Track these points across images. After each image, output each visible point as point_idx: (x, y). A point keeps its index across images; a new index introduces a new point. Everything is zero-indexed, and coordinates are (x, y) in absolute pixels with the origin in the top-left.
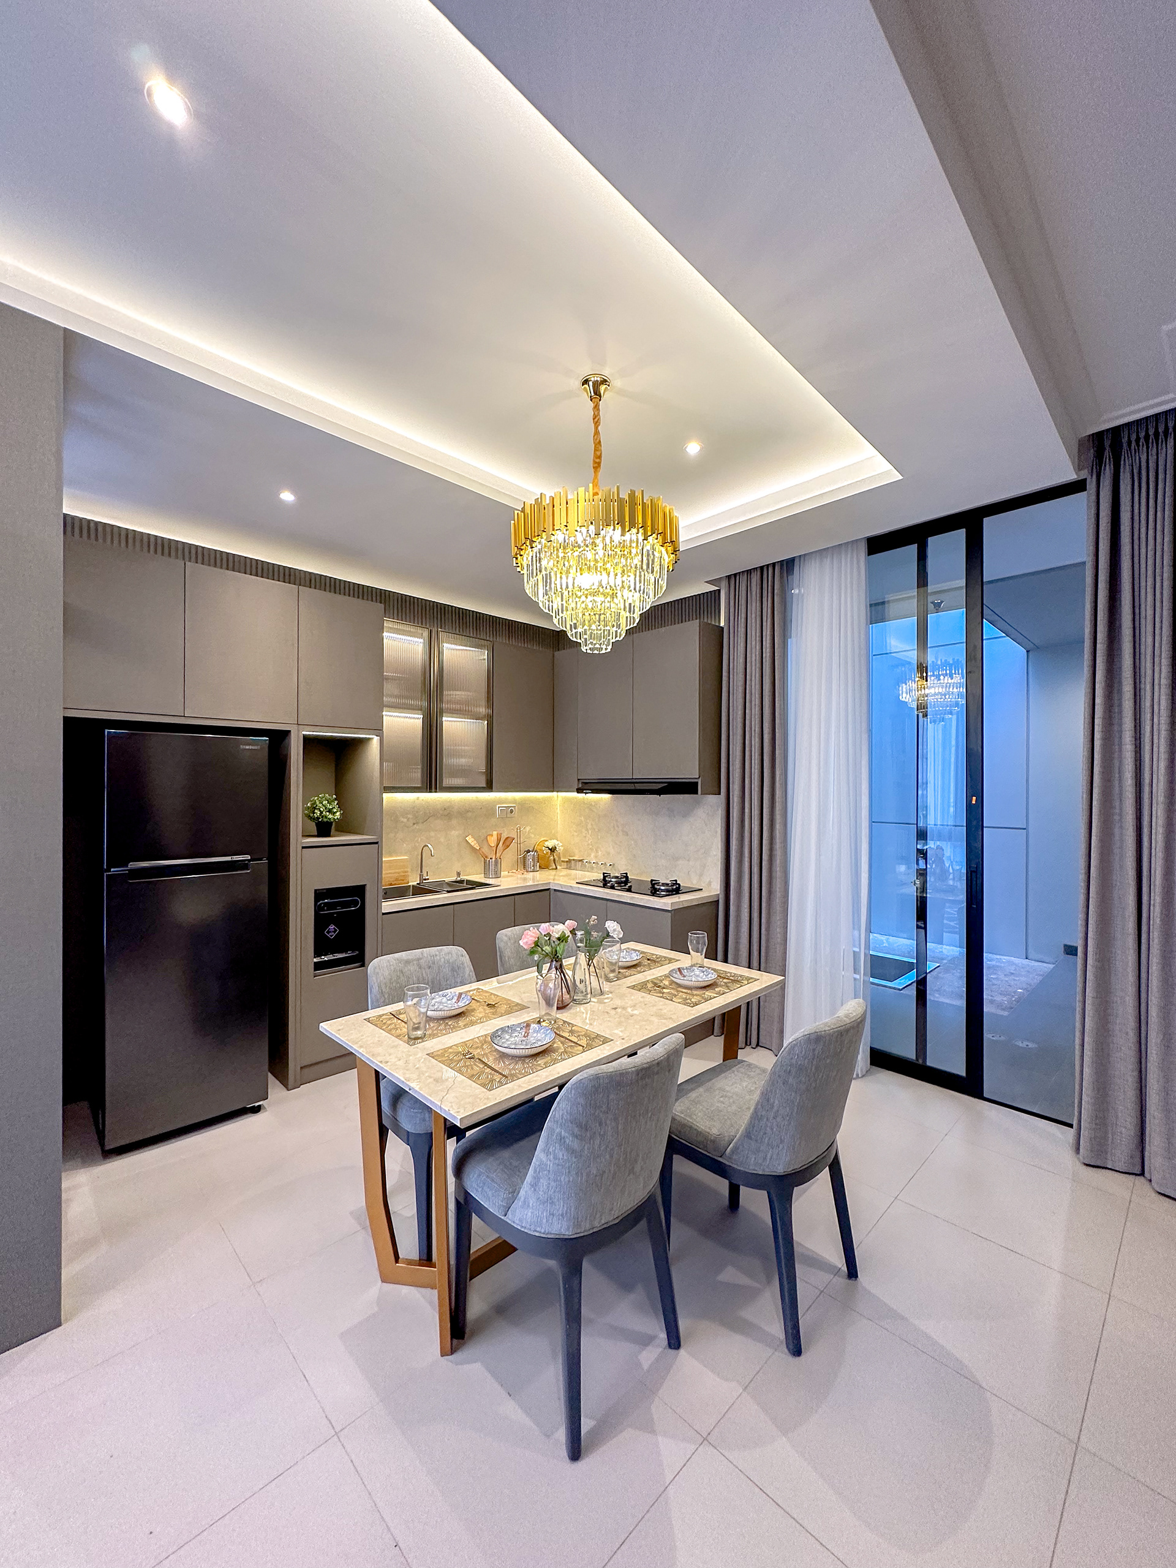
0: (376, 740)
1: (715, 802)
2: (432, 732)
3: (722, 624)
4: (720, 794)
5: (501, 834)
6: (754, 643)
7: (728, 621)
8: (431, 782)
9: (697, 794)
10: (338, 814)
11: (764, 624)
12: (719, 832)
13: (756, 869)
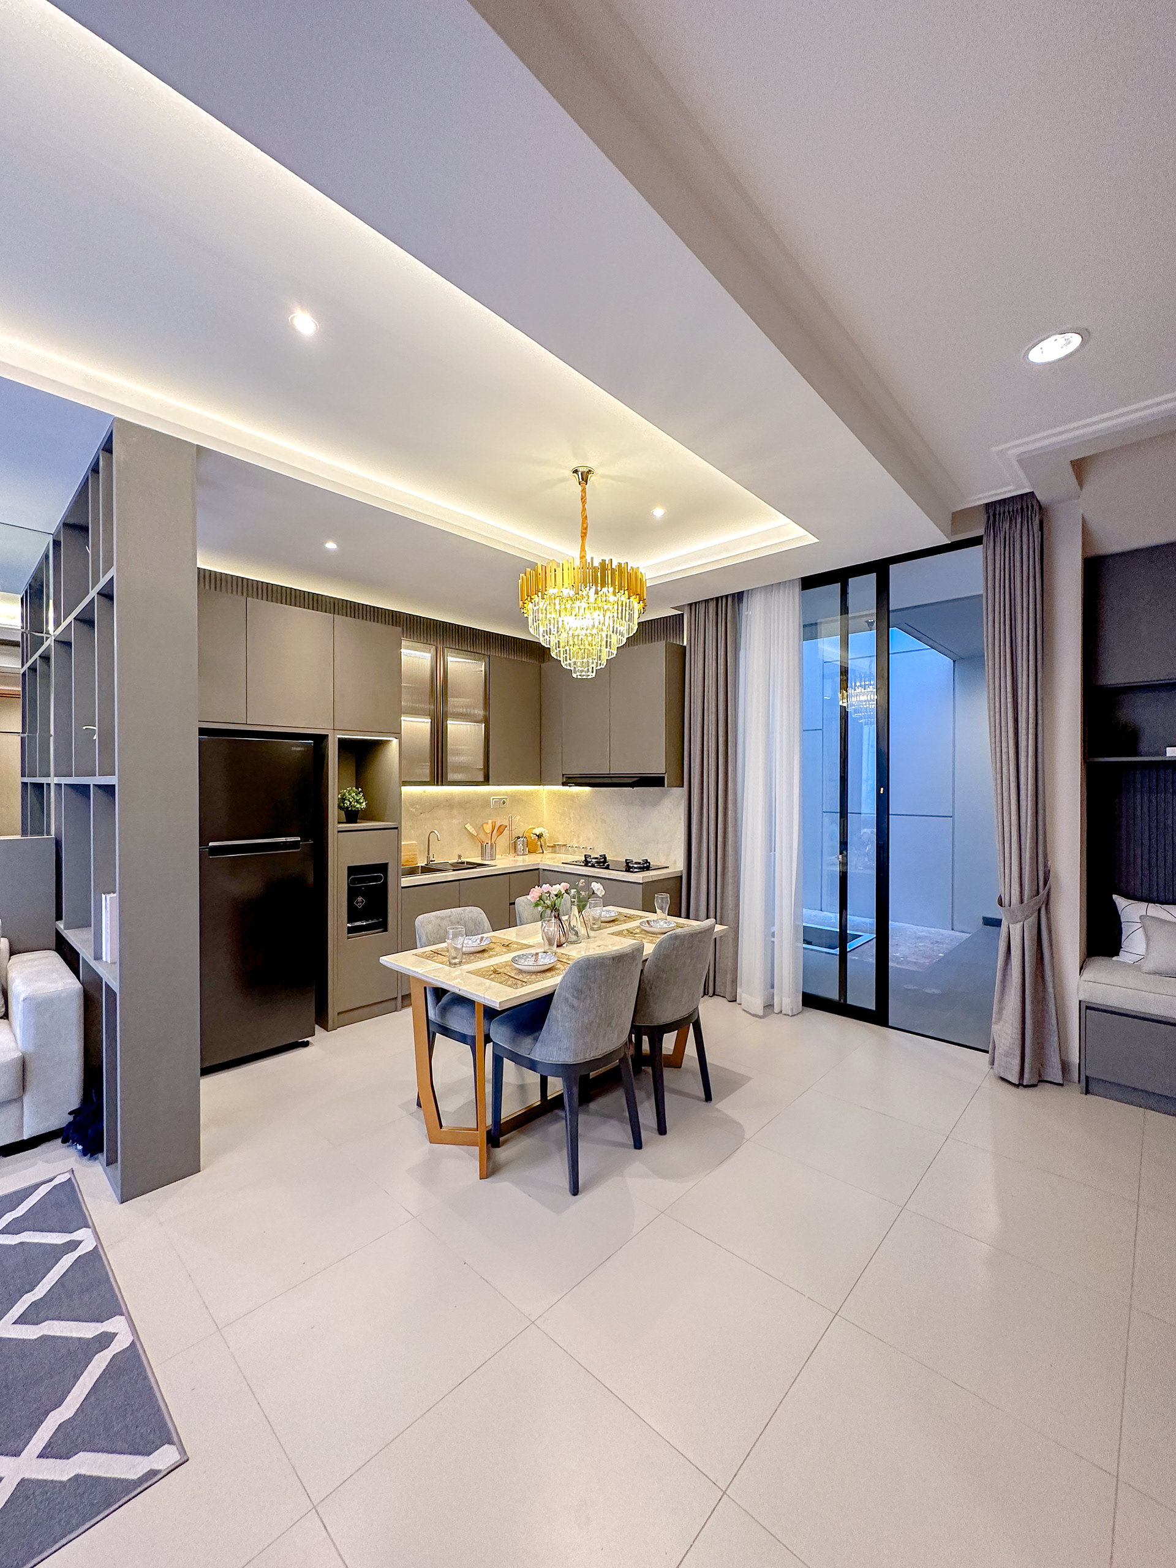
0: (395, 742)
1: (679, 793)
2: (439, 734)
3: (685, 644)
4: (683, 787)
5: (495, 822)
6: (710, 661)
7: (690, 640)
8: (439, 776)
9: (664, 786)
10: (364, 804)
11: (719, 645)
12: (682, 817)
13: (712, 849)
